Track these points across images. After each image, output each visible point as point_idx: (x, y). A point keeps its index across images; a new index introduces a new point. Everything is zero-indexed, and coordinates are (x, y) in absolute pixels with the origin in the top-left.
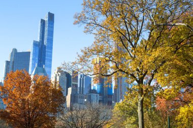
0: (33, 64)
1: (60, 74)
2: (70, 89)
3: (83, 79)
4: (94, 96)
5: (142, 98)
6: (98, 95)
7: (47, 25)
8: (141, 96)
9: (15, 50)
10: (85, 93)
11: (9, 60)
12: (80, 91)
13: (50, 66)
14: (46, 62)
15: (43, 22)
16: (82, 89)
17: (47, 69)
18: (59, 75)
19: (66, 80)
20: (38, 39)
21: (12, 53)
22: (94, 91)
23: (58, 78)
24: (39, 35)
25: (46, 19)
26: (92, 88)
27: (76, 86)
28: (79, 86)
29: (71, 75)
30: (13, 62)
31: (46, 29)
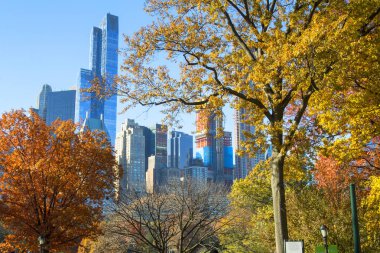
0: (80, 113)
1: (132, 130)
2: (152, 159)
3: (177, 140)
4: (198, 171)
5: (280, 155)
6: (206, 169)
7: (105, 38)
8: (279, 151)
9: (47, 88)
10: (181, 166)
11: (37, 107)
12: (172, 163)
13: (113, 117)
14: (107, 109)
15: (97, 32)
16: (175, 159)
17: (107, 123)
18: (130, 132)
19: (143, 142)
20: (89, 66)
21: (41, 94)
22: (198, 162)
23: (129, 138)
24: (90, 58)
25: (103, 27)
26: (194, 156)
27: (164, 152)
28: (169, 153)
29: (154, 132)
30: (45, 111)
31: (104, 45)
